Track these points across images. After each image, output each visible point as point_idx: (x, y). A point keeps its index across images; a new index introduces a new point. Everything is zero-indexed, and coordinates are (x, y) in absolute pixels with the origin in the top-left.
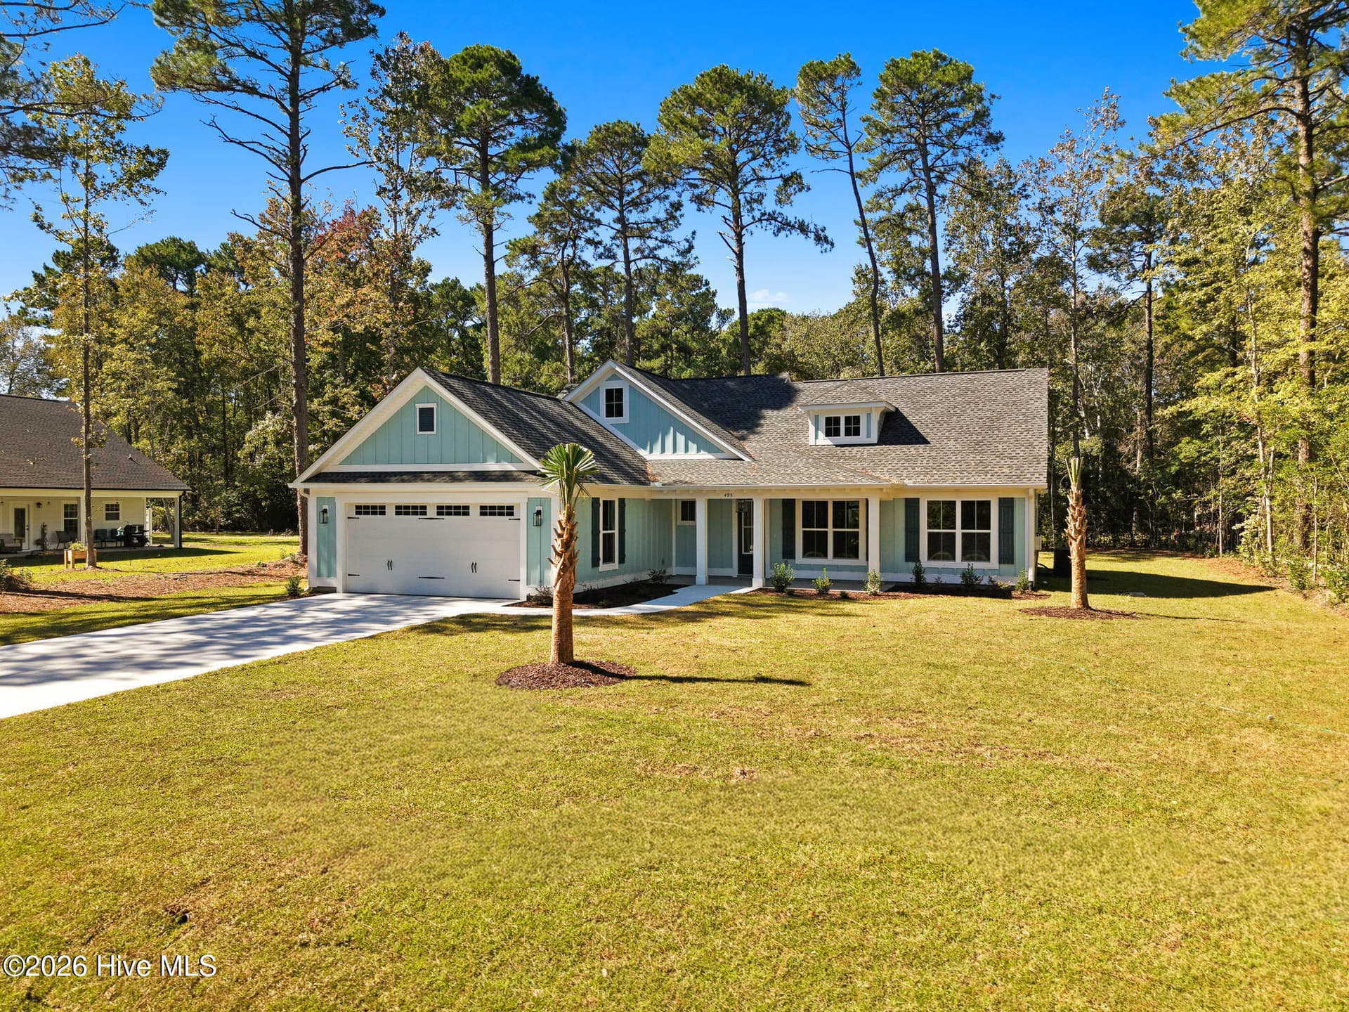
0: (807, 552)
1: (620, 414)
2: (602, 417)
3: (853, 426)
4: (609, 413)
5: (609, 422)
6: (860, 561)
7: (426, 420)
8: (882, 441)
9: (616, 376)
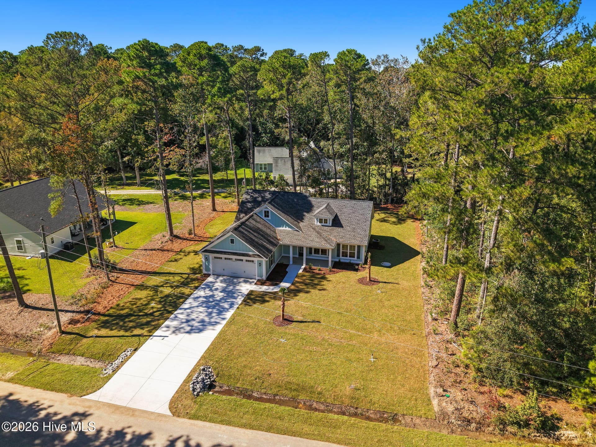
0: (315, 253)
1: (268, 217)
2: (263, 217)
3: (326, 221)
4: (265, 216)
5: (265, 219)
6: (327, 256)
7: (232, 241)
8: (332, 226)
9: (267, 208)
